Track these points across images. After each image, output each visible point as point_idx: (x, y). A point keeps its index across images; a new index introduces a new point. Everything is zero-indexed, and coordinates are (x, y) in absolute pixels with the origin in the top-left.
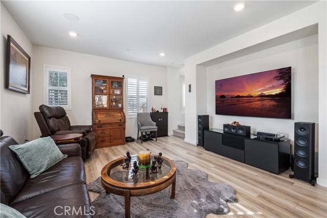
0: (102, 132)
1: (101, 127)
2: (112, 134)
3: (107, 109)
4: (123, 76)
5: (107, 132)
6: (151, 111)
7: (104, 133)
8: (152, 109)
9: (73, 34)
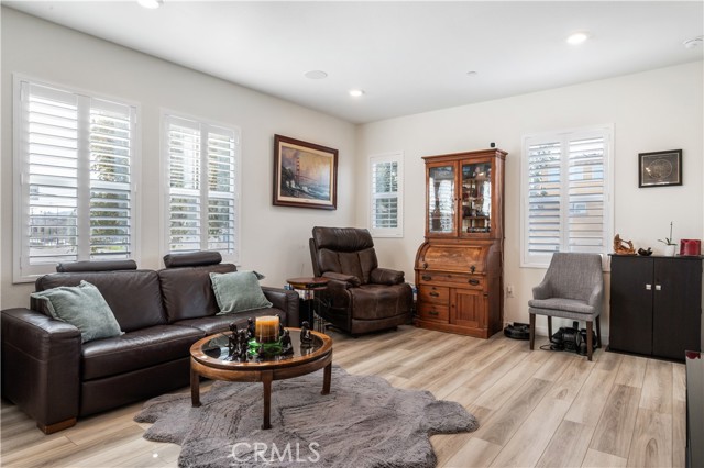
0: (432, 291)
1: (430, 279)
2: (453, 302)
3: (453, 238)
4: (493, 145)
5: (443, 294)
6: (612, 252)
7: (437, 295)
8: (617, 240)
9: (356, 94)
